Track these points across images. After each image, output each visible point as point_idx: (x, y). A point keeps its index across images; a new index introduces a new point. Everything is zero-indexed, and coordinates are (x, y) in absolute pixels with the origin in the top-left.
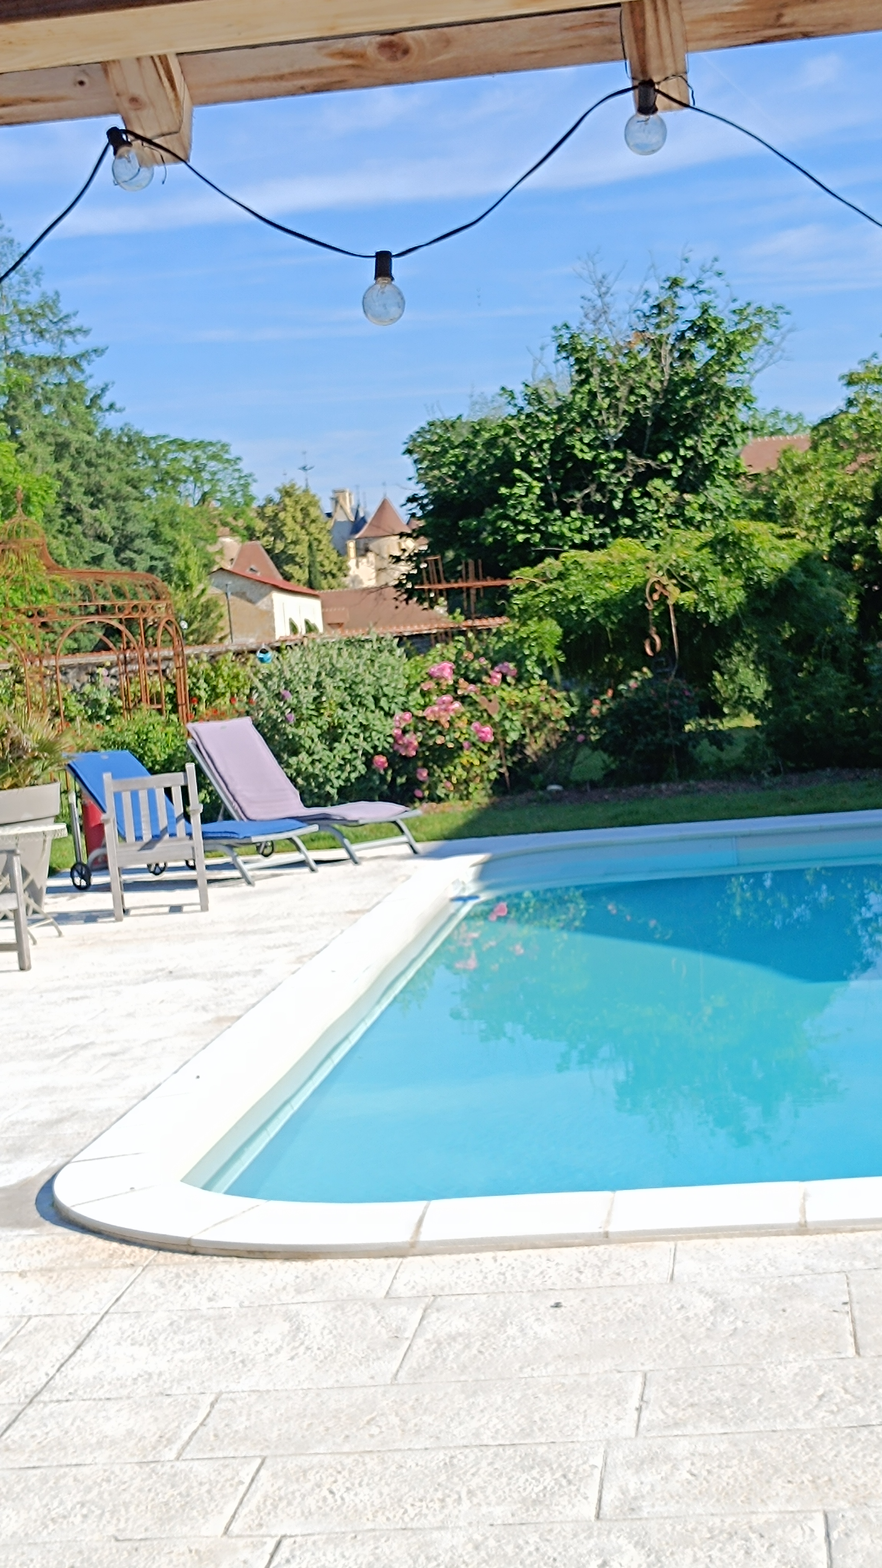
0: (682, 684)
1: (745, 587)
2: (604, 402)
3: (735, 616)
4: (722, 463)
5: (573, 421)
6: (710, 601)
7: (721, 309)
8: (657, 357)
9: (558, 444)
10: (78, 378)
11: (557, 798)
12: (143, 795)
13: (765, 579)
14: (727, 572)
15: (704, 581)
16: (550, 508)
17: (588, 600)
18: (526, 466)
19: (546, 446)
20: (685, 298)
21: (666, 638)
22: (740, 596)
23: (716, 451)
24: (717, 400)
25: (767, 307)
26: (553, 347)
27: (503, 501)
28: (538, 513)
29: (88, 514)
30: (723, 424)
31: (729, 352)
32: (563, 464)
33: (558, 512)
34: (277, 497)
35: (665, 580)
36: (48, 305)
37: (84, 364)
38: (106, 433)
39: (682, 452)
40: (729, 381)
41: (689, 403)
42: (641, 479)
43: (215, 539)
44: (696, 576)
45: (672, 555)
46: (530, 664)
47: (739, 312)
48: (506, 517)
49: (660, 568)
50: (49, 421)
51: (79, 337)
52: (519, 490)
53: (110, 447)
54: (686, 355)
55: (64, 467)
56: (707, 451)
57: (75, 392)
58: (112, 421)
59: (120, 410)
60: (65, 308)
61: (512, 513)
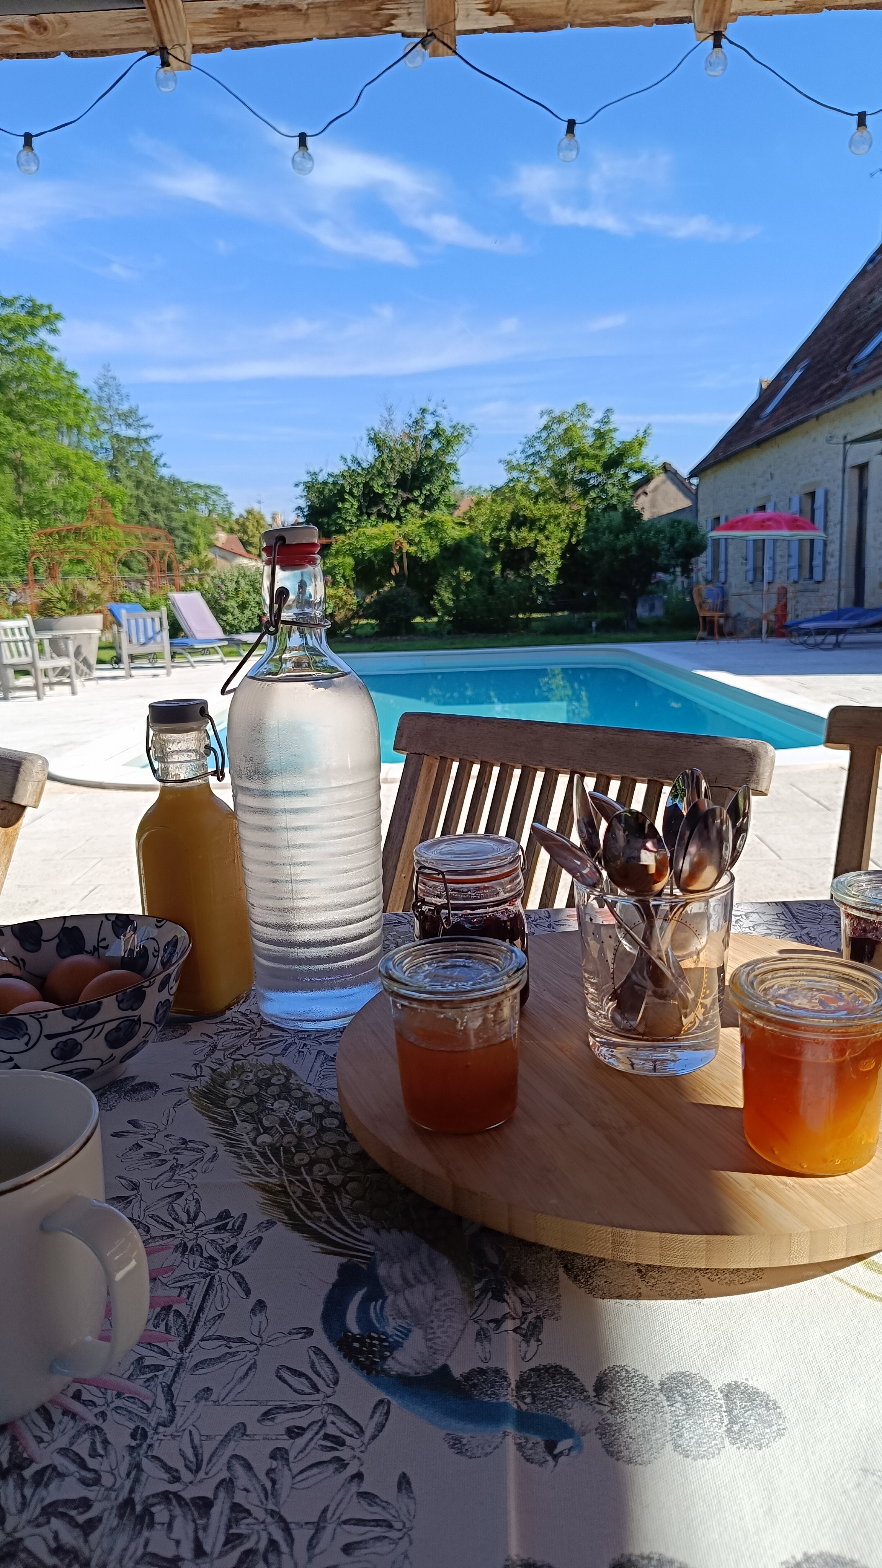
0: (409, 590)
1: (440, 546)
2: (388, 466)
3: (434, 559)
4: (442, 498)
5: (374, 474)
6: (423, 552)
7: (446, 426)
8: (414, 445)
9: (366, 485)
10: (148, 449)
11: (349, 641)
12: (141, 621)
13: (449, 543)
14: (431, 538)
15: (420, 542)
16: (361, 514)
17: (367, 548)
18: (351, 493)
19: (361, 486)
20: (428, 418)
21: (401, 567)
22: (437, 550)
23: (440, 492)
24: (441, 468)
25: (467, 425)
26: (366, 439)
27: (339, 510)
28: (356, 516)
29: (152, 516)
30: (444, 480)
31: (447, 446)
32: (368, 494)
33: (365, 517)
34: (245, 515)
35: (402, 540)
36: (132, 412)
37: (151, 442)
38: (162, 478)
39: (424, 492)
40: (448, 459)
41: (429, 469)
42: (405, 503)
43: (214, 532)
44: (417, 539)
45: (406, 529)
46: (338, 578)
47: (454, 427)
48: (340, 517)
49: (400, 534)
50: (134, 470)
51: (148, 429)
52: (347, 505)
53: (163, 484)
54: (428, 446)
55: (140, 492)
56: (436, 492)
57: (147, 456)
58: (164, 472)
59: (169, 467)
60: (141, 413)
61: (344, 516)
